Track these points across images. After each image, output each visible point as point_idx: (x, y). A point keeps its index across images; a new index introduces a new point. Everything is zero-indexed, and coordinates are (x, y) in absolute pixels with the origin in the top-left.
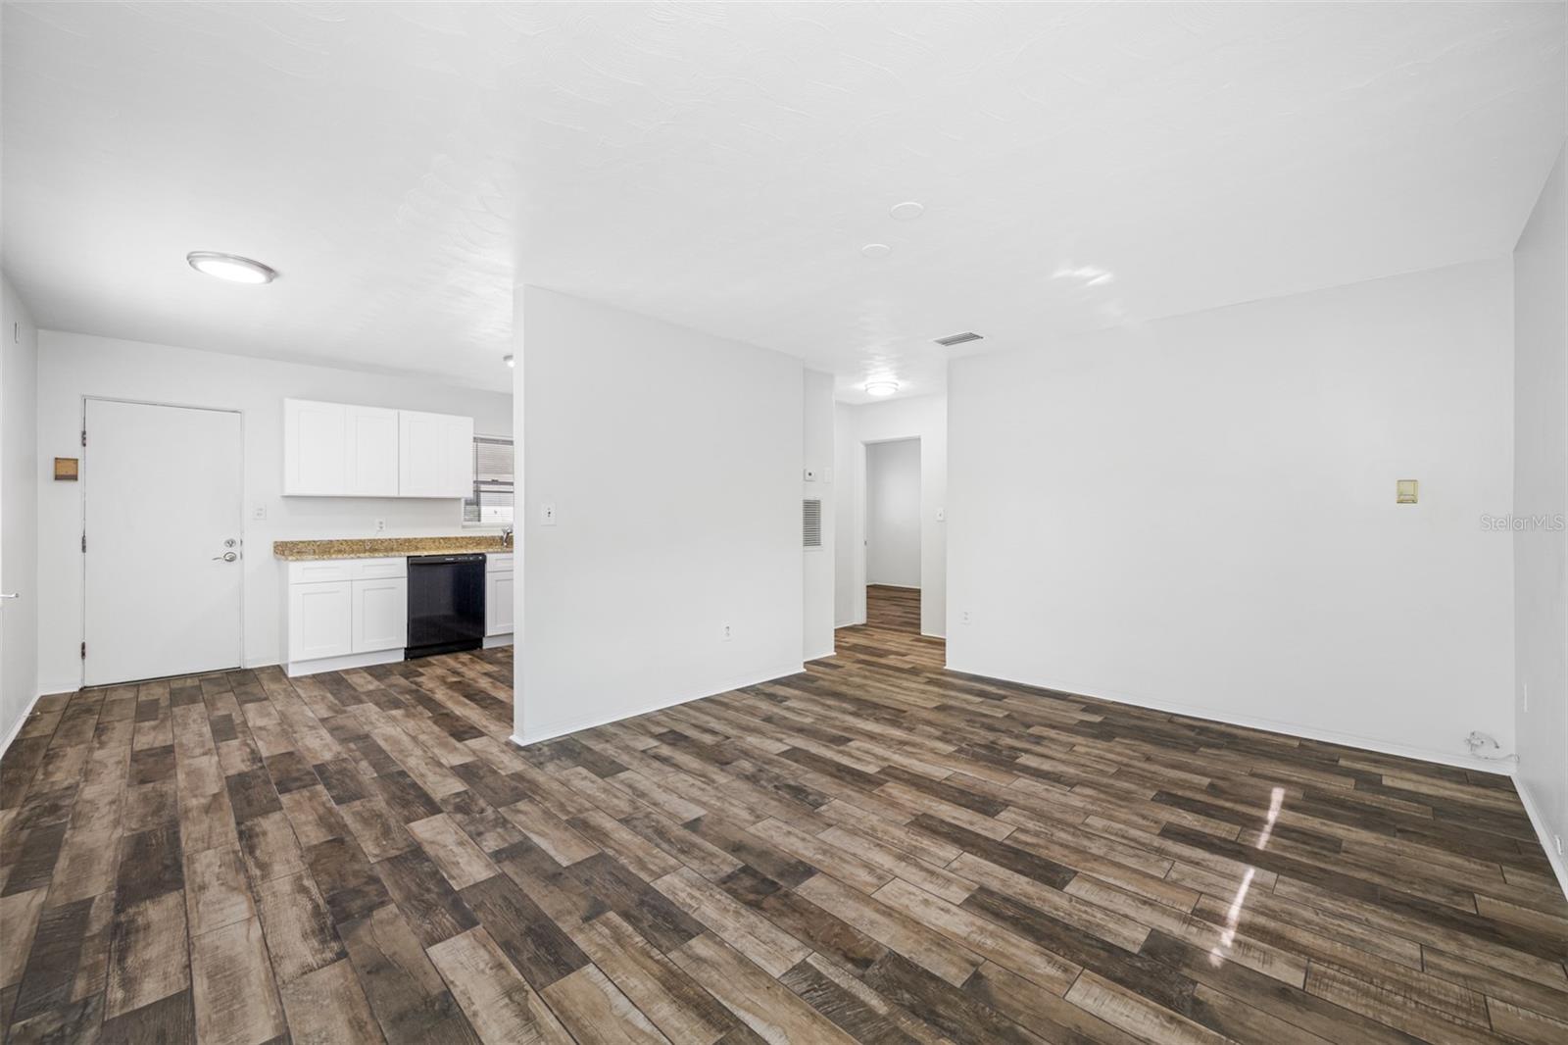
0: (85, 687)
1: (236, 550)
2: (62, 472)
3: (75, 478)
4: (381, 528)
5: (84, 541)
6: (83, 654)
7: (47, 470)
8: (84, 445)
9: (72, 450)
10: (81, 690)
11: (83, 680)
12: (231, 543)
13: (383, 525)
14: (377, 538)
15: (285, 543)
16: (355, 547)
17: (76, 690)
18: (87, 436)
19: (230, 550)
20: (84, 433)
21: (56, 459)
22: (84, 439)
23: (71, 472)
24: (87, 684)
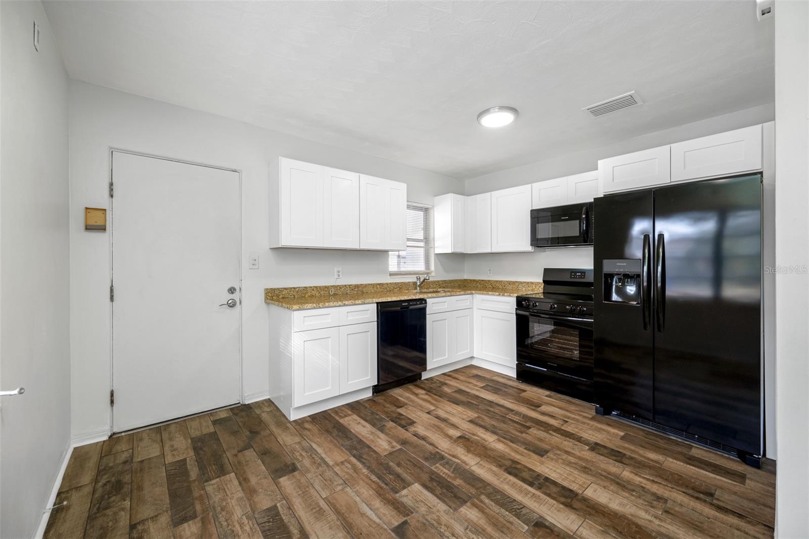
0: (114, 434)
1: (235, 296)
2: (92, 222)
3: (103, 229)
4: (339, 276)
5: (112, 290)
6: (112, 402)
7: (77, 220)
8: (112, 196)
9: (100, 200)
10: (110, 437)
11: (112, 427)
12: (232, 290)
13: (340, 274)
14: (337, 284)
15: (273, 290)
16: (322, 292)
17: (106, 438)
18: (114, 187)
19: (232, 296)
20: (111, 184)
21: (87, 208)
22: (111, 190)
23: (100, 223)
24: (116, 430)
